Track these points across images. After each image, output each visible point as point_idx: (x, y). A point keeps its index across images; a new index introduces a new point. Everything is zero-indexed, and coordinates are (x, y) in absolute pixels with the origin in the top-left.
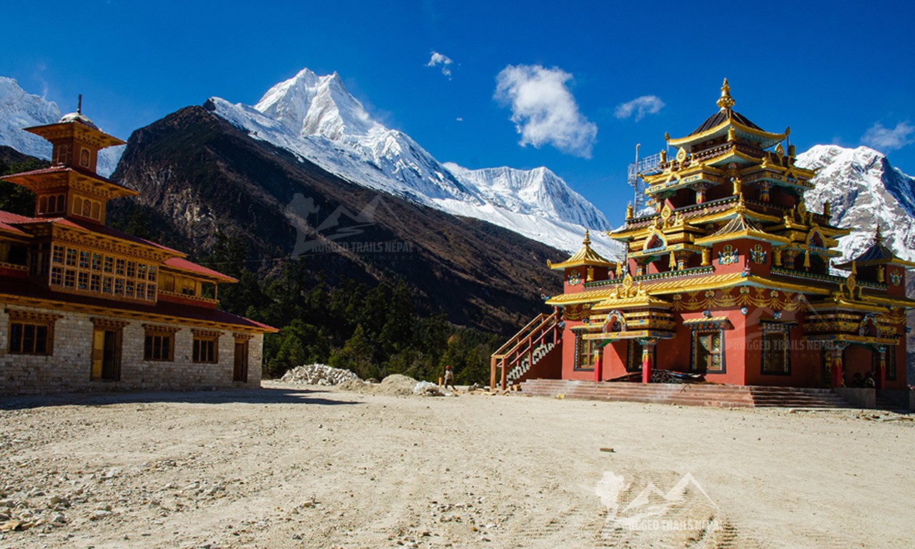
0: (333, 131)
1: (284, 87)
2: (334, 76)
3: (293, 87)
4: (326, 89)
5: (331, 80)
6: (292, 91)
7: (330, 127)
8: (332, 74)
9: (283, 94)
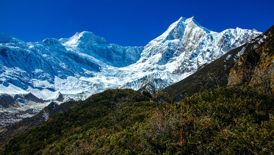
0: (200, 34)
1: (176, 23)
2: (193, 17)
3: (179, 23)
4: (191, 22)
5: (192, 19)
6: (179, 24)
7: (198, 33)
8: (192, 17)
9: (176, 25)
